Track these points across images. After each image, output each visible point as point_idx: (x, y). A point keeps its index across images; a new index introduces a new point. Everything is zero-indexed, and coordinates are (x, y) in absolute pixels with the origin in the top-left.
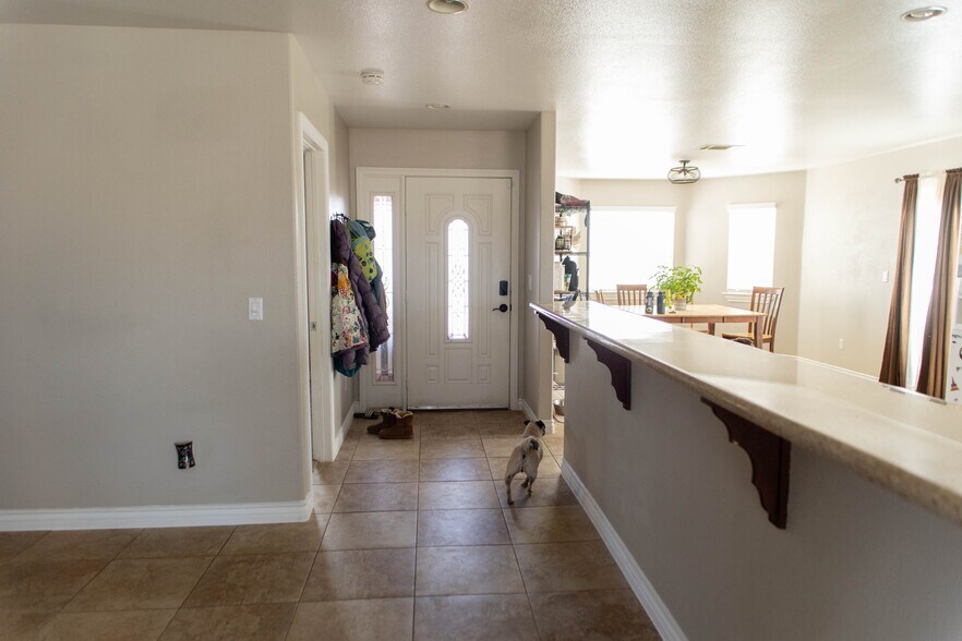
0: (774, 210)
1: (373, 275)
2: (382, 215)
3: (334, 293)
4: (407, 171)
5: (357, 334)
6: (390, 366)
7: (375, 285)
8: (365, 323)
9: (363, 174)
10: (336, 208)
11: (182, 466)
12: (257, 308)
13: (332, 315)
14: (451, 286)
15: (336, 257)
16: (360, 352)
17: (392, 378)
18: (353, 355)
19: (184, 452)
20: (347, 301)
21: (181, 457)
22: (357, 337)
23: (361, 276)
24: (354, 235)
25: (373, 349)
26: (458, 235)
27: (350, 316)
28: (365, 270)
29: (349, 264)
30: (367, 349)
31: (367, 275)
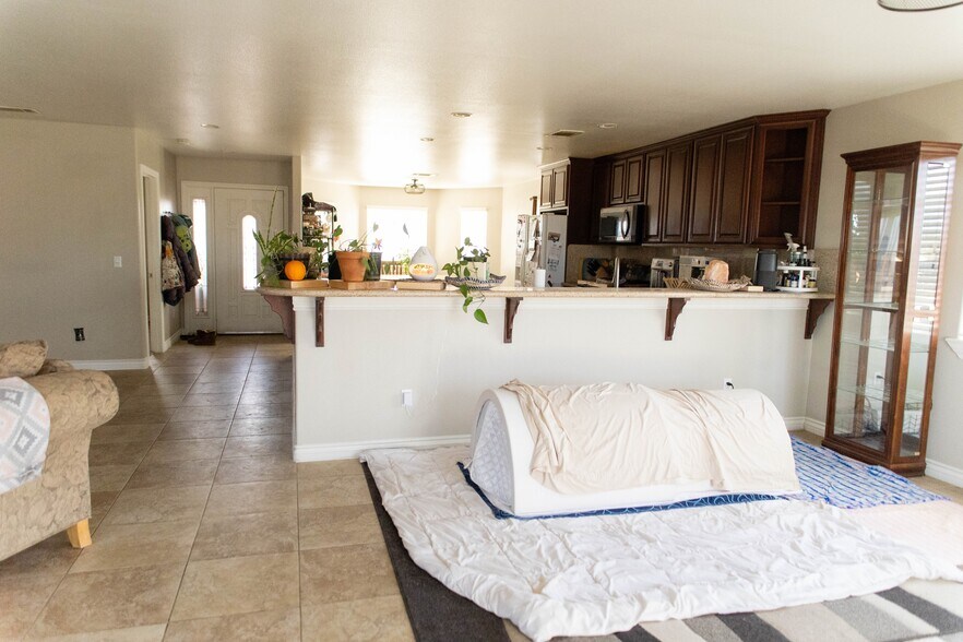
0: (486, 213)
1: (189, 248)
2: (199, 212)
3: (163, 257)
4: (215, 184)
5: (177, 280)
6: (205, 306)
7: (192, 254)
8: (182, 275)
9: (185, 186)
10: (166, 207)
11: (78, 339)
12: (118, 261)
13: (162, 270)
14: (245, 257)
15: (165, 237)
16: (179, 290)
17: (206, 314)
18: (175, 293)
19: (79, 333)
20: (171, 262)
21: (77, 335)
22: (177, 282)
23: (181, 249)
24: (177, 224)
25: (188, 290)
26: (249, 224)
27: (173, 270)
28: (184, 246)
29: (173, 241)
30: (184, 290)
31: (184, 248)
